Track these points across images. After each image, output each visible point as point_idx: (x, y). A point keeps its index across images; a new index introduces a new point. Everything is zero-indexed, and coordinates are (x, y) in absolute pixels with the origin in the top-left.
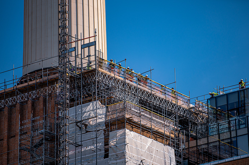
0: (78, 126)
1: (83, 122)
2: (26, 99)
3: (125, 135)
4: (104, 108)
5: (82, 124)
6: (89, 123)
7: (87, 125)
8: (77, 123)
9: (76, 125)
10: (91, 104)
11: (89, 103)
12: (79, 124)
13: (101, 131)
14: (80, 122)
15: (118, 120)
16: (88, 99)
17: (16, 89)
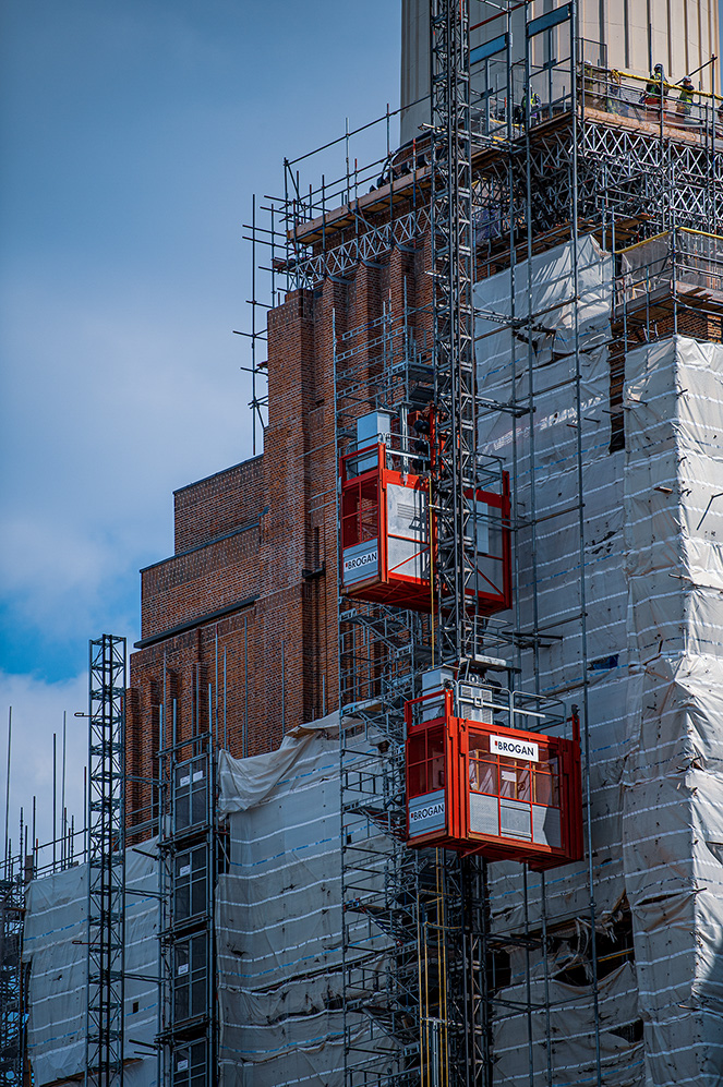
0: (521, 338)
1: (538, 320)
2: (388, 248)
3: (675, 360)
4: (608, 261)
5: (534, 329)
6: (560, 323)
7: (554, 332)
8: (515, 326)
9: (514, 334)
10: (567, 249)
11: (559, 248)
12: (521, 331)
13: (598, 350)
14: (525, 322)
15: (654, 305)
16: (557, 230)
17: (357, 211)
